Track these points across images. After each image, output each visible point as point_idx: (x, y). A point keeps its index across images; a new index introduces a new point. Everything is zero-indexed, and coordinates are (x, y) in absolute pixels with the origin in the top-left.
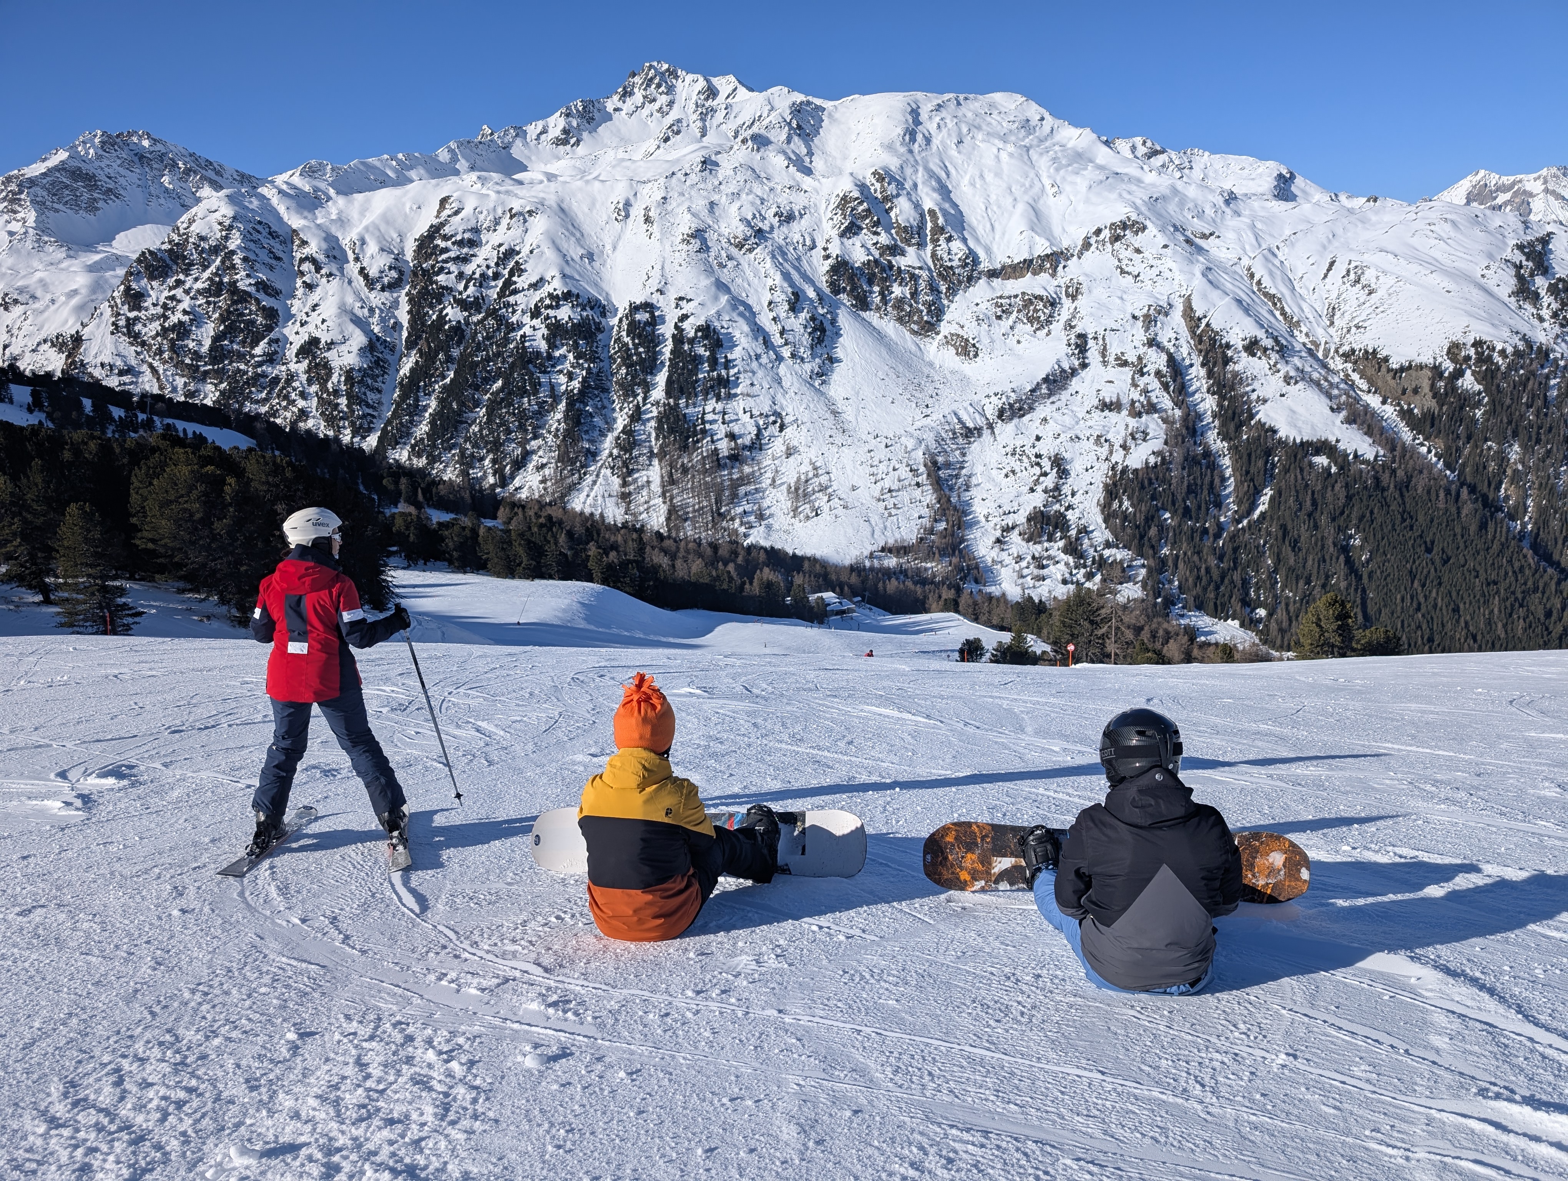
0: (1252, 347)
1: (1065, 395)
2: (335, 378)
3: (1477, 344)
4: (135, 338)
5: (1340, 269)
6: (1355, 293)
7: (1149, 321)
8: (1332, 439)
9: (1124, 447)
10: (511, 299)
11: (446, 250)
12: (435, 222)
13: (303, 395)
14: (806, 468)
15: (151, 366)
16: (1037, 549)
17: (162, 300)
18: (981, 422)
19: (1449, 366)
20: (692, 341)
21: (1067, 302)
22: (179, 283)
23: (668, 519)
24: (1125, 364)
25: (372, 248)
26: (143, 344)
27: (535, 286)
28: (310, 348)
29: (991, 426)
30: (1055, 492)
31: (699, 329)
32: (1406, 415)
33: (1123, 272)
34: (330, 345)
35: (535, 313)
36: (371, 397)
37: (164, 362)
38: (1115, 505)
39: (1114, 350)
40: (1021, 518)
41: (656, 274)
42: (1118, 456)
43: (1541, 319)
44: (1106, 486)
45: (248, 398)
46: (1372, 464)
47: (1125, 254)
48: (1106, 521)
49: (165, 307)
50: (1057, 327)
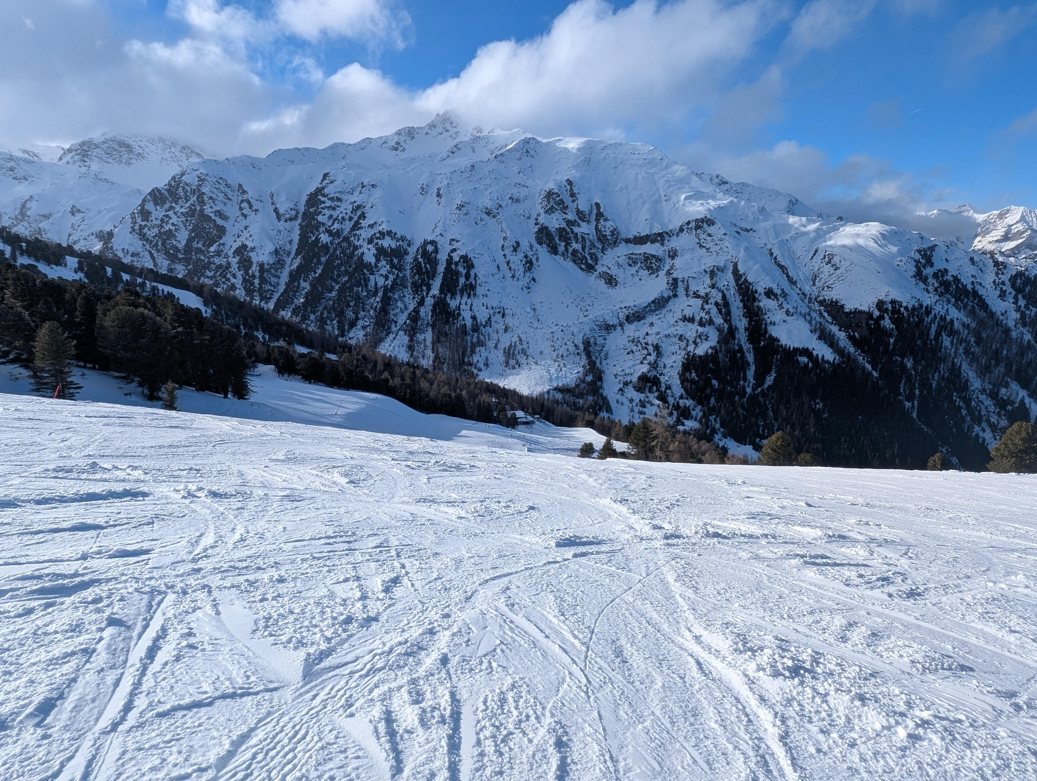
0: (769, 293)
1: (664, 311)
2: (254, 268)
3: (893, 302)
4: (143, 236)
5: (820, 255)
6: (827, 269)
7: (712, 274)
8: (811, 348)
9: (695, 343)
10: (358, 232)
11: (324, 202)
12: (320, 186)
13: (234, 276)
14: (515, 339)
15: (150, 252)
16: (642, 396)
17: (161, 217)
18: (616, 322)
19: (876, 313)
20: (457, 264)
21: (668, 260)
22: (171, 208)
23: (434, 362)
24: (698, 296)
25: (283, 198)
26: (147, 240)
27: (371, 226)
28: (242, 250)
29: (621, 325)
30: (654, 366)
31: (462, 257)
32: (851, 338)
33: (701, 246)
34: (253, 249)
35: (370, 241)
36: (273, 280)
37: (158, 251)
38: (688, 374)
39: (693, 288)
40: (635, 379)
41: (440, 225)
42: (691, 348)
43: (928, 292)
44: (683, 363)
45: (203, 275)
46: (833, 364)
47: (702, 236)
48: (682, 383)
49: (162, 220)
50: (662, 273)
